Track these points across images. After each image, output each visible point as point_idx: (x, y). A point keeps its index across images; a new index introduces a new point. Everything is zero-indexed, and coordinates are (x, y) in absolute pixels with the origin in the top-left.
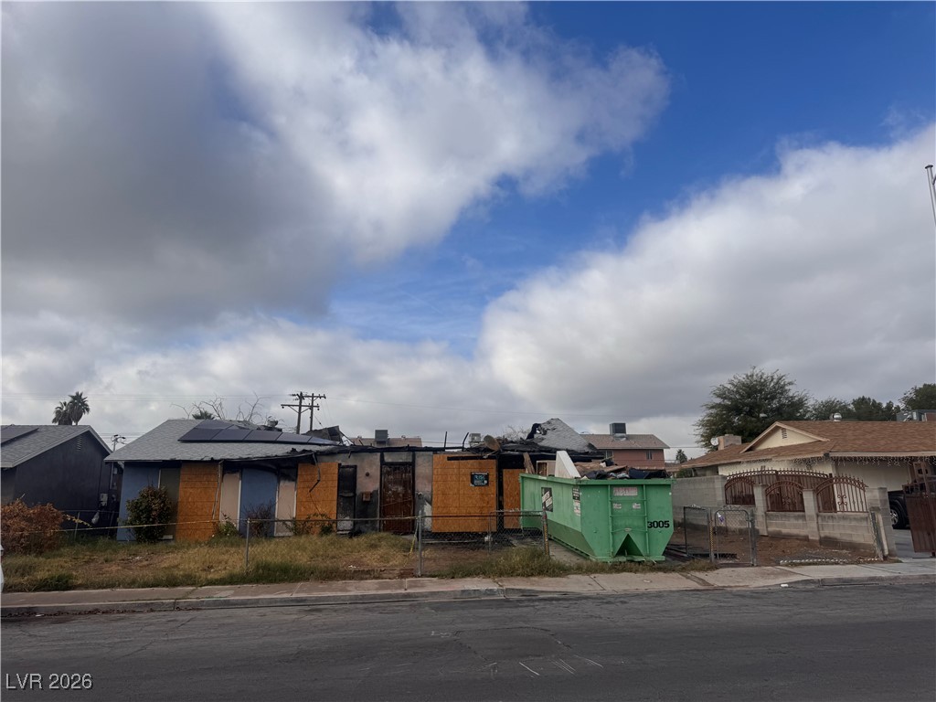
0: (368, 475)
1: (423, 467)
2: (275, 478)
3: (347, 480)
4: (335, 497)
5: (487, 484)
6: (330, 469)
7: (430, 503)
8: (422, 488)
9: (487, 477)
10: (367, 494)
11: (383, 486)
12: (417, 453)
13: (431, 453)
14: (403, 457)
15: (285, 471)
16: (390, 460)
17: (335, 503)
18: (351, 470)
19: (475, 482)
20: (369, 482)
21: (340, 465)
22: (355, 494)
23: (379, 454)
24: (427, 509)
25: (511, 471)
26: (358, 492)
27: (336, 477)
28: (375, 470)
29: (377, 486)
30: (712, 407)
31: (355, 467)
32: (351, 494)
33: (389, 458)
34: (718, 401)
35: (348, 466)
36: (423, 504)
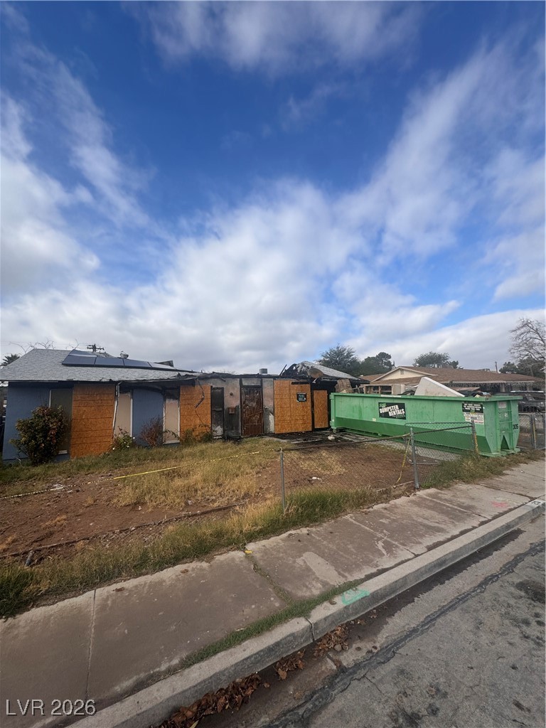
0: (231, 394)
1: (268, 389)
2: (161, 397)
3: (217, 399)
4: (209, 412)
5: (306, 400)
6: (205, 390)
7: (273, 414)
8: (268, 404)
9: (305, 396)
11: (242, 402)
12: (264, 379)
13: (272, 379)
14: (254, 382)
15: (168, 391)
16: (246, 384)
17: (210, 416)
18: (220, 391)
20: (232, 401)
21: (212, 387)
22: (224, 409)
23: (239, 379)
24: (271, 417)
25: (318, 391)
27: (209, 396)
28: (237, 391)
29: (238, 402)
31: (223, 389)
32: (221, 409)
35: (217, 388)
36: (269, 415)
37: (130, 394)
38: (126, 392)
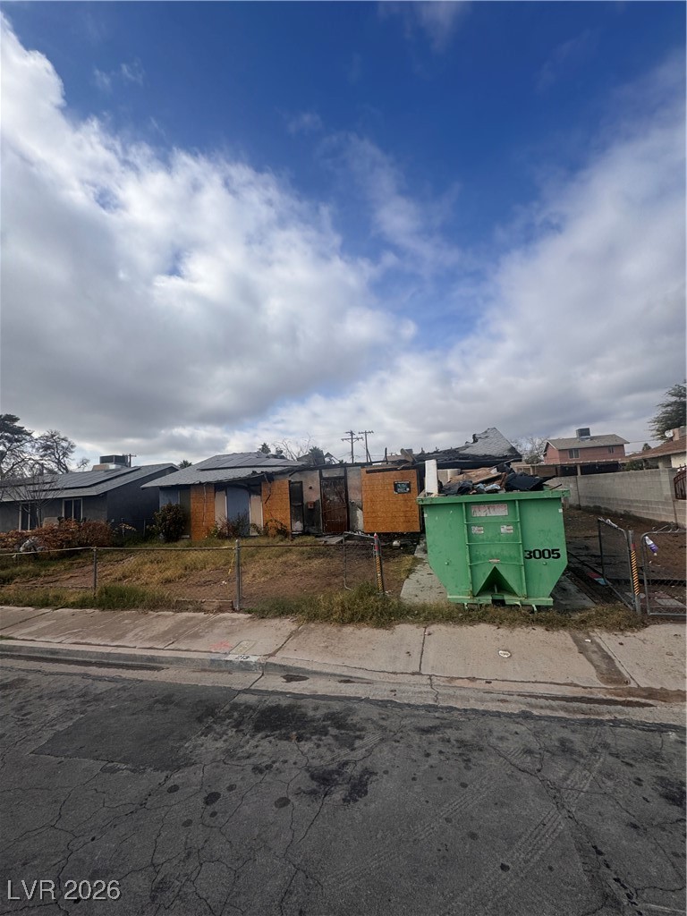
0: (311, 488)
1: (353, 480)
2: (247, 493)
3: (296, 493)
4: (289, 507)
5: (410, 491)
6: (282, 486)
7: (361, 509)
8: (354, 497)
9: (409, 485)
10: (310, 503)
11: (324, 497)
12: (348, 469)
13: (360, 467)
14: (337, 473)
15: (252, 488)
16: (327, 476)
17: (289, 510)
18: (299, 485)
19: (398, 490)
20: (312, 495)
21: (290, 481)
22: (303, 504)
23: (318, 471)
24: (359, 513)
26: (305, 502)
27: (287, 491)
28: (316, 485)
29: (319, 496)
30: (668, 406)
31: (301, 483)
32: (300, 504)
33: (325, 475)
34: (674, 399)
35: (296, 482)
36: (356, 510)
37: (224, 492)
38: (221, 491)
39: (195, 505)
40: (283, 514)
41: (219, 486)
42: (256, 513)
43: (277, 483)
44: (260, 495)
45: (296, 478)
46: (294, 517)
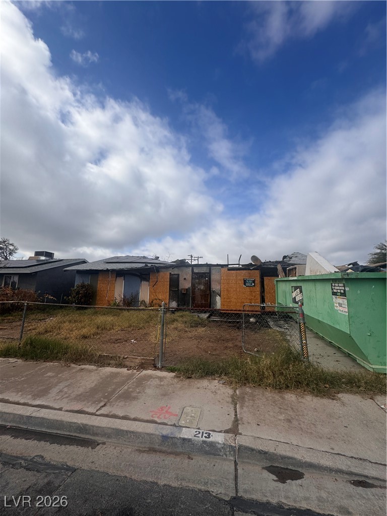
0: (185, 279)
1: (215, 276)
2: (139, 280)
3: (174, 282)
4: (168, 291)
5: (254, 286)
6: (165, 276)
7: (220, 296)
8: (215, 287)
9: (254, 282)
10: (184, 289)
11: (193, 285)
12: (212, 268)
13: (220, 267)
14: (204, 270)
15: (144, 276)
16: (197, 271)
17: (168, 293)
18: (176, 276)
19: (247, 284)
20: (186, 284)
21: (170, 273)
23: (191, 268)
24: (218, 298)
25: (269, 278)
26: (180, 288)
27: (168, 280)
28: (189, 277)
29: (190, 285)
30: (375, 254)
31: (178, 275)
32: (177, 289)
33: (196, 270)
35: (174, 274)
36: (216, 296)
37: (123, 278)
38: (121, 276)
39: (101, 285)
40: (164, 294)
41: (120, 273)
42: (145, 293)
43: (161, 274)
44: (148, 281)
45: (176, 271)
46: (172, 298)
